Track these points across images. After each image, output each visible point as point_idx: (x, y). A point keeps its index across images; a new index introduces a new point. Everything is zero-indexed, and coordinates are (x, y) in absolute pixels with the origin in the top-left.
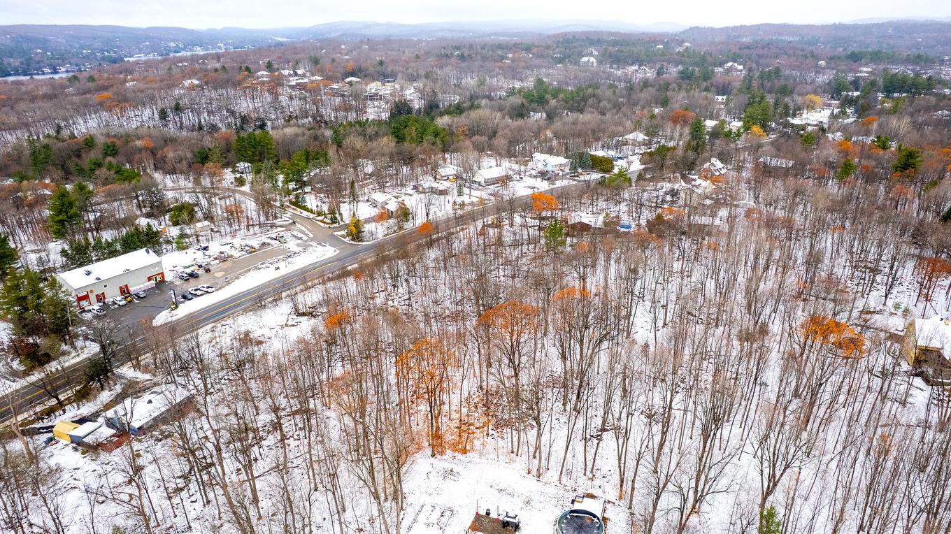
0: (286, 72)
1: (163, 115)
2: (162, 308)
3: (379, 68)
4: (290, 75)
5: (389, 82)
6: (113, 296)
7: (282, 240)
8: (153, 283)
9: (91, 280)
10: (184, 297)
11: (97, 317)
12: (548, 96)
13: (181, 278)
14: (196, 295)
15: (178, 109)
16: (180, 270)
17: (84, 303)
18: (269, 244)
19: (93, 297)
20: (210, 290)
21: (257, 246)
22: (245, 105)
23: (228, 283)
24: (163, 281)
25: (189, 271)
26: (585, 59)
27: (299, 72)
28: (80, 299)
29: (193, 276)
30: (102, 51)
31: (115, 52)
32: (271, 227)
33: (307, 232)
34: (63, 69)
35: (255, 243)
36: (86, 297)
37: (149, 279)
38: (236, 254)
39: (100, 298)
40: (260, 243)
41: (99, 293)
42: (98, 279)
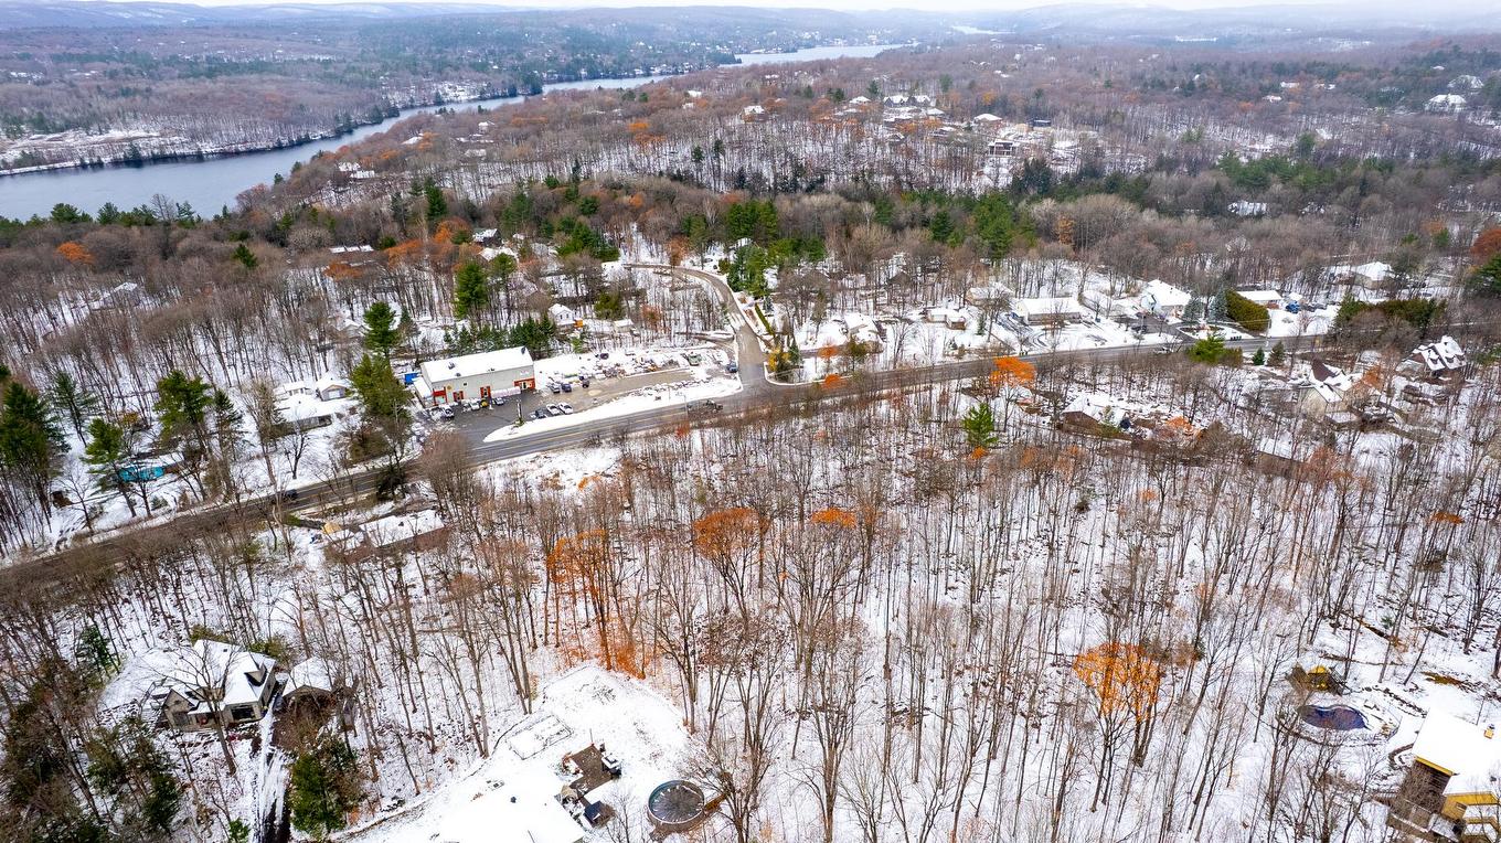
0: (897, 99)
1: (698, 155)
2: (508, 422)
3: (1033, 102)
4: (902, 104)
5: (1041, 125)
6: (472, 399)
7: (693, 361)
8: (517, 390)
9: (451, 374)
10: (537, 414)
11: (444, 419)
13: (551, 387)
14: (551, 415)
15: (718, 148)
16: (558, 378)
17: (438, 399)
18: (677, 364)
19: (450, 395)
20: (568, 411)
21: (659, 364)
22: (808, 150)
23: (595, 406)
24: (532, 389)
25: (566, 381)
26: (1440, 98)
27: (920, 98)
28: (436, 394)
29: (567, 389)
30: (714, 44)
31: (729, 46)
32: (700, 339)
33: (736, 356)
34: (657, 70)
35: (659, 359)
36: (443, 394)
37: (517, 384)
38: (629, 369)
39: (458, 396)
40: (667, 360)
41: (458, 391)
42: (458, 375)
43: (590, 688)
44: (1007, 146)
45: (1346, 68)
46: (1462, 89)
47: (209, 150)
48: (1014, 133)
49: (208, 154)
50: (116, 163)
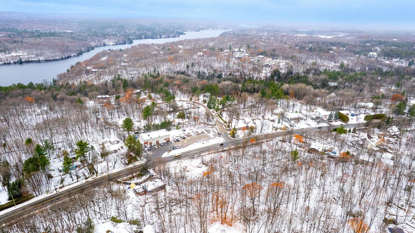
0: (236, 50)
1: (188, 67)
2: (166, 151)
3: (272, 53)
4: (237, 52)
5: (275, 59)
6: (154, 143)
7: (209, 132)
8: (165, 141)
9: (149, 138)
10: (173, 148)
11: (148, 150)
12: (339, 77)
13: (174, 140)
14: (177, 148)
15: (193, 65)
16: (175, 137)
17: (146, 144)
18: (204, 132)
19: (149, 143)
20: (181, 147)
21: (200, 133)
22: (216, 65)
23: (187, 146)
24: (169, 141)
25: (177, 138)
26: (371, 53)
27: (242, 50)
28: (145, 143)
29: (178, 141)
30: (177, 29)
31: (181, 29)
32: (208, 125)
33: (218, 130)
34: (163, 36)
35: (200, 131)
36: (147, 143)
37: (165, 140)
38: (193, 134)
39: (151, 144)
40: (202, 131)
41: (150, 142)
42: (151, 138)
43: (219, 229)
44: (268, 65)
45: (347, 44)
46: (376, 51)
47: (42, 59)
48: (268, 61)
49: (42, 60)
50: (15, 63)
